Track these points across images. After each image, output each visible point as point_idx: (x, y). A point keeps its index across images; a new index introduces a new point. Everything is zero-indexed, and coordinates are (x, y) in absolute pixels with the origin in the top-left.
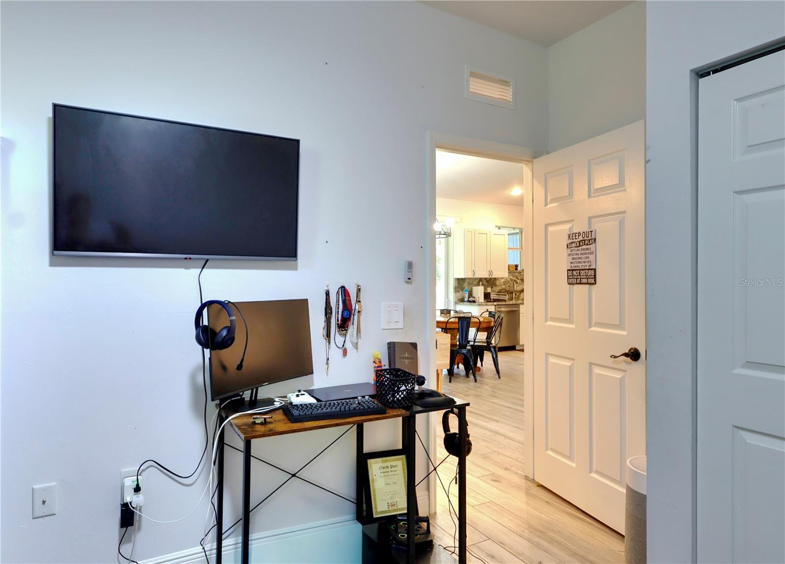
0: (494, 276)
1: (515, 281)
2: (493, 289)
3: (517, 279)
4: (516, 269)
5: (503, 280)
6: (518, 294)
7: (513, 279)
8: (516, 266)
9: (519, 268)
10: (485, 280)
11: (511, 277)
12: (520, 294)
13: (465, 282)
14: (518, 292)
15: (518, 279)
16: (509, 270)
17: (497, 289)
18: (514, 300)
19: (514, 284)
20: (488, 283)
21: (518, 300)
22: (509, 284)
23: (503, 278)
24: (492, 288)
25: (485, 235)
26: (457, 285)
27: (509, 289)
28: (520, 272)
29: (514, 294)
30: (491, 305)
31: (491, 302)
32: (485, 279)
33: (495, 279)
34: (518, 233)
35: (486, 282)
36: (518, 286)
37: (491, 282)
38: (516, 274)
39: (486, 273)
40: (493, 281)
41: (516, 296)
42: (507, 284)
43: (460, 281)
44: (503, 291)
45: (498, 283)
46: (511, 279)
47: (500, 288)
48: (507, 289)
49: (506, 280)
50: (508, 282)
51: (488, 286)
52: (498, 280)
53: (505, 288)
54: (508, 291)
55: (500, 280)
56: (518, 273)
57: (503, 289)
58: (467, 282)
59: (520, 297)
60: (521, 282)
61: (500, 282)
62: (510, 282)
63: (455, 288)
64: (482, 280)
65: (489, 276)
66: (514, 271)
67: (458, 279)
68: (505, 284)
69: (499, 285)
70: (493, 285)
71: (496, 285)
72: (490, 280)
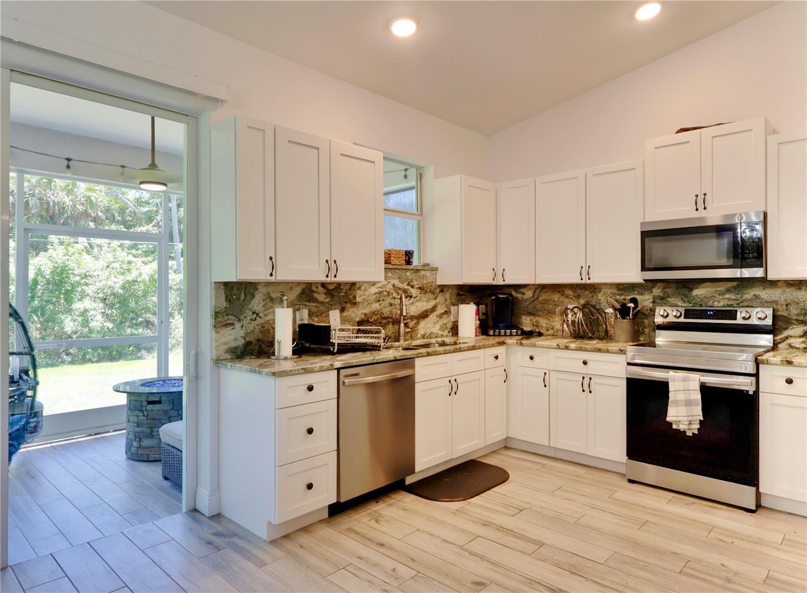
0: (342, 277)
1: (405, 291)
2: (345, 314)
3: (409, 287)
4: (408, 262)
5: (374, 290)
6: (411, 324)
7: (401, 285)
8: (409, 255)
9: (415, 261)
10: (321, 289)
11: (396, 282)
12: (417, 324)
13: (253, 296)
14: (412, 318)
15: (412, 287)
16: (386, 262)
17: (356, 313)
18: (402, 341)
19: (401, 299)
20: (332, 296)
21: (412, 338)
22: (389, 300)
23: (374, 284)
24: (342, 310)
26: (223, 304)
27: (391, 312)
28: (418, 271)
29: (402, 325)
30: (322, 370)
31: (333, 354)
32: (323, 285)
33: (353, 285)
34: (412, 188)
35: (326, 294)
36: (412, 304)
37: (341, 294)
38: (408, 274)
39: (318, 268)
40: (346, 293)
41: (407, 330)
42: (383, 300)
43: (235, 291)
44: (374, 317)
45: (362, 298)
46: (394, 285)
47: (367, 311)
48: (384, 312)
49: (382, 289)
50: (385, 293)
51: (331, 305)
52: (359, 288)
53: (378, 311)
54: (388, 318)
55: (365, 290)
56: (413, 272)
57: (374, 313)
58: (261, 295)
59: (417, 331)
60: (421, 293)
61: (367, 293)
62: (392, 294)
63: (216, 314)
64: (314, 289)
65: (327, 276)
66: (399, 267)
67: (226, 284)
68: (379, 300)
69: (363, 303)
70: (346, 303)
71: (355, 304)
72: (339, 291)
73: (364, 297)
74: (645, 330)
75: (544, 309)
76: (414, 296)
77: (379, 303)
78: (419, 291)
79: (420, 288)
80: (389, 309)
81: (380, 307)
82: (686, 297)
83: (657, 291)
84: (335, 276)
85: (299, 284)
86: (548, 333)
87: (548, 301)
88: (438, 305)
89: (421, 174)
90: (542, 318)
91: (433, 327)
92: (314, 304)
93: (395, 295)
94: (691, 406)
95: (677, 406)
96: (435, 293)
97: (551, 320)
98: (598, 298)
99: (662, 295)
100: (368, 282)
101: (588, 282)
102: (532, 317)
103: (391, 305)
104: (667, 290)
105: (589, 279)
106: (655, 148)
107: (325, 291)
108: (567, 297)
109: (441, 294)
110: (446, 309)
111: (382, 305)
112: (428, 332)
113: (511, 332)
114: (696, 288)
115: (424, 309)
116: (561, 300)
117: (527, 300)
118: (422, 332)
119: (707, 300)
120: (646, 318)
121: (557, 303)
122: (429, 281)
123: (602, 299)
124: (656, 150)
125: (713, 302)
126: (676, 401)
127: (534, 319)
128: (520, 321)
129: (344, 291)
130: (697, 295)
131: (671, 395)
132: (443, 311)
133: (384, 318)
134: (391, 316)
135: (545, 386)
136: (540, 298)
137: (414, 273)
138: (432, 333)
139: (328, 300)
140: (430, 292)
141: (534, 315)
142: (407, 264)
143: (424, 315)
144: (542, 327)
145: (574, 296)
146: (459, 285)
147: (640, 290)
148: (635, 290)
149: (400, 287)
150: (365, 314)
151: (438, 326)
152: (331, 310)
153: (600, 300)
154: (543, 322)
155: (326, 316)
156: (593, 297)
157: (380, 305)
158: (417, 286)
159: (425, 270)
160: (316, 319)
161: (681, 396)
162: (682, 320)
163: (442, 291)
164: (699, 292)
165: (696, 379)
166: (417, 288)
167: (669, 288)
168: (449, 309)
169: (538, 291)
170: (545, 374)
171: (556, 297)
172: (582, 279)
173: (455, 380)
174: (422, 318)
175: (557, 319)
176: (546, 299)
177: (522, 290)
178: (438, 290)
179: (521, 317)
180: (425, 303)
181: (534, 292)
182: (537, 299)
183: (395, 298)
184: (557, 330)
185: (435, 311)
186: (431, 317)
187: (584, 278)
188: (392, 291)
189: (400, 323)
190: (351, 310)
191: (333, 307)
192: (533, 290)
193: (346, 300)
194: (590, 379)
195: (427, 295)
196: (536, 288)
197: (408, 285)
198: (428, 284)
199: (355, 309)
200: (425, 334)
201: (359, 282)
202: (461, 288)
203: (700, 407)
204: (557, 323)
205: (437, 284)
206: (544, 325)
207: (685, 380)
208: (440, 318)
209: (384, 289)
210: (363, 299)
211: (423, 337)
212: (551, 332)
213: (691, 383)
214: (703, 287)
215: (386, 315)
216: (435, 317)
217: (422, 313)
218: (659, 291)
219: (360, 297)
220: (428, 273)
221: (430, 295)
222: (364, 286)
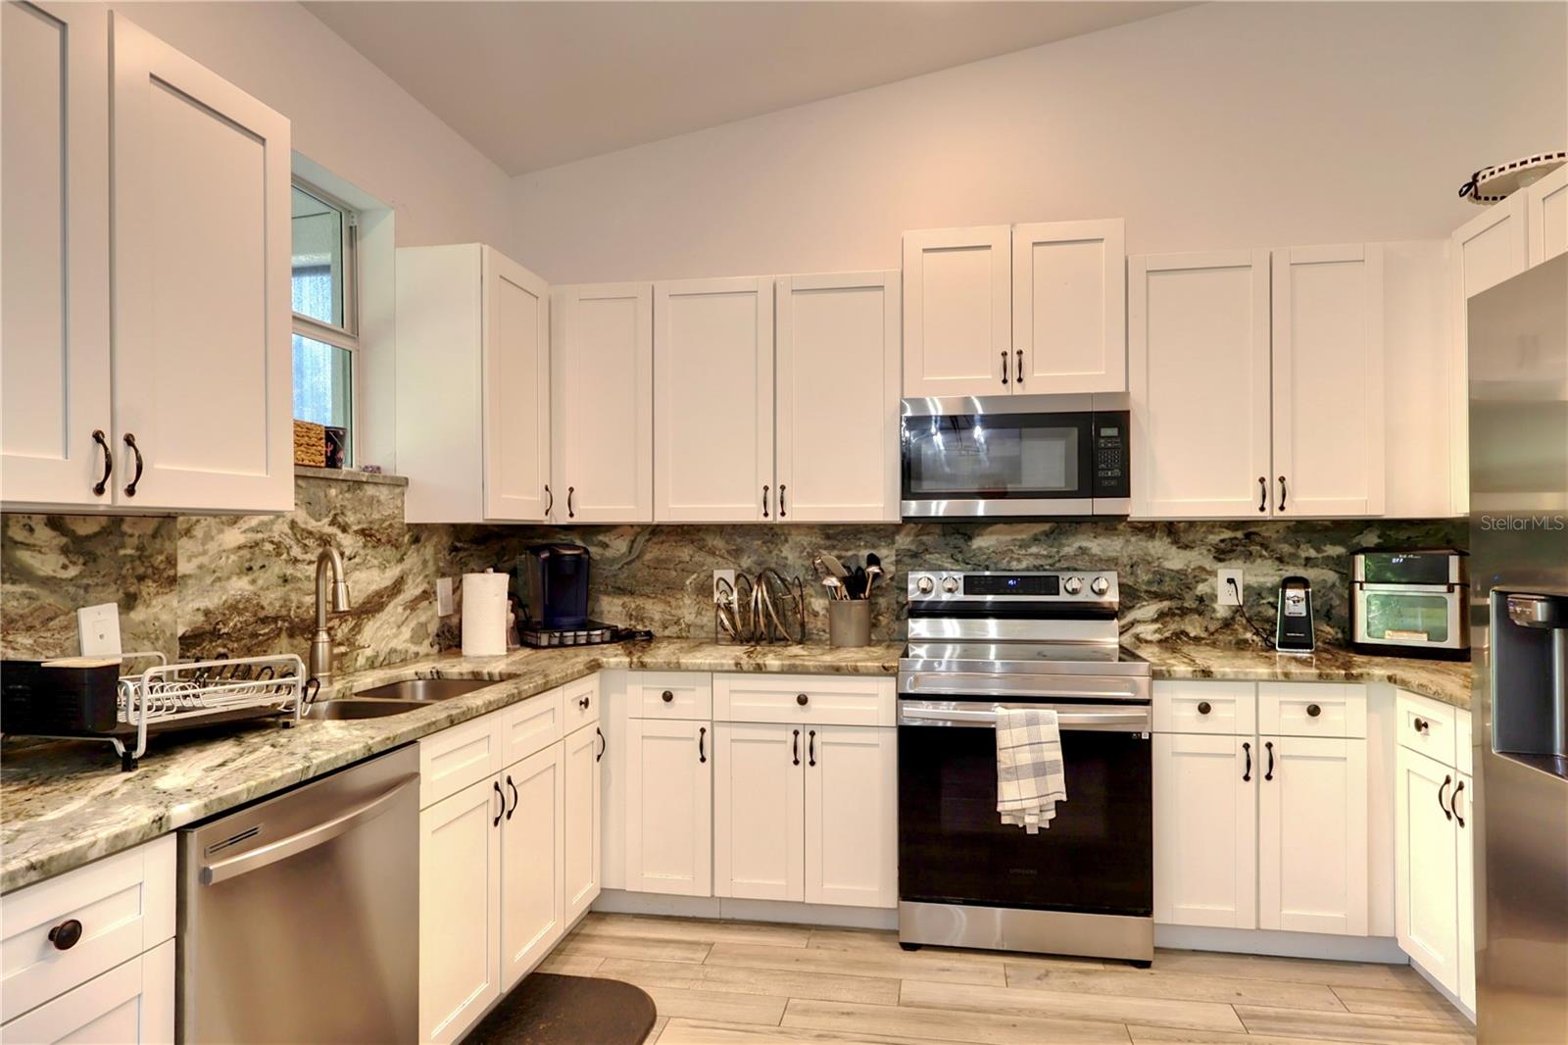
0: (153, 495)
1: (325, 540)
2: (139, 614)
3: (334, 530)
4: (333, 461)
5: (233, 537)
6: (341, 632)
7: (313, 525)
8: (334, 439)
10: (44, 534)
11: (302, 515)
12: (357, 629)
15: (344, 530)
17: (178, 612)
20: (90, 558)
21: (343, 670)
22: (278, 567)
23: (234, 517)
24: (128, 603)
27: (286, 600)
28: (357, 484)
29: (323, 636)
30: (118, 848)
32: (56, 520)
33: (166, 521)
35: (64, 551)
37: (122, 552)
38: (333, 492)
40: (141, 548)
41: (337, 650)
42: (263, 567)
44: (236, 620)
45: (196, 562)
46: (293, 524)
47: (213, 601)
48: (265, 603)
49: (260, 536)
50: (269, 547)
51: (87, 588)
52: (188, 532)
53: (248, 600)
54: (275, 619)
55: (208, 537)
56: (344, 486)
57: (234, 608)
59: (356, 651)
60: (365, 546)
61: (212, 547)
62: (288, 549)
64: (17, 533)
65: (99, 490)
66: (311, 473)
68: (250, 569)
69: (200, 579)
70: (141, 578)
71: (173, 581)
72: (115, 540)
73: (204, 560)
74: (881, 618)
75: (657, 580)
76: (347, 553)
77: (249, 578)
78: (361, 540)
79: (363, 532)
80: (280, 592)
81: (251, 588)
82: (960, 552)
83: (903, 541)
84: (127, 492)
86: (667, 633)
87: (665, 561)
88: (408, 575)
89: (352, 231)
90: (651, 601)
91: (396, 636)
92: (18, 589)
93: (296, 551)
94: (1044, 774)
95: (1018, 779)
96: (401, 546)
97: (673, 603)
98: (783, 555)
99: (913, 547)
100: (215, 514)
101: (780, 519)
102: (626, 599)
103: (286, 581)
104: (924, 538)
105: (783, 514)
106: (925, 250)
107: (62, 540)
108: (712, 552)
109: (413, 547)
110: (425, 586)
111: (260, 582)
112: (384, 648)
113: (589, 635)
114: (978, 535)
115: (374, 587)
116: (697, 558)
117: (614, 560)
118: (369, 652)
119: (999, 557)
120: (882, 595)
121: (689, 567)
122: (386, 514)
123: (790, 557)
124: (925, 254)
125: (1009, 562)
126: (1016, 767)
127: (633, 603)
128: (596, 609)
129: (135, 541)
130: (980, 548)
131: (1001, 756)
132: (418, 591)
133: (264, 621)
134: (284, 612)
135: (703, 760)
136: (648, 556)
137: (348, 489)
138: (393, 651)
139: (73, 572)
140: (389, 542)
141: (632, 593)
142: (327, 466)
143: (371, 607)
144: (652, 619)
145: (728, 552)
146: (454, 525)
147: (868, 538)
148: (860, 539)
149: (309, 528)
150: (207, 613)
151: (406, 632)
152: (85, 604)
153: (786, 558)
154: (655, 610)
155: (66, 628)
156: (770, 552)
157: (253, 582)
158: (355, 528)
159: (376, 484)
160: (25, 640)
161: (1025, 757)
162: (960, 596)
163: (416, 540)
164: (983, 542)
165: (1051, 721)
166: (356, 532)
167: (928, 534)
168: (433, 585)
169: (641, 540)
170: (703, 731)
171: (685, 553)
172: (766, 515)
173: (509, 781)
174: (367, 612)
175: (687, 601)
176: (663, 557)
177: (601, 538)
178: (407, 538)
179: (598, 600)
180: (375, 573)
181: (633, 542)
182: (638, 557)
183: (296, 561)
184: (689, 626)
185: (399, 592)
186: (390, 608)
187: (770, 512)
188: (288, 542)
189: (315, 634)
190: (157, 602)
191: (92, 596)
192: (628, 539)
193: (141, 570)
194: (812, 734)
195: (381, 549)
196: (638, 534)
197: (332, 523)
198: (384, 521)
199: (172, 599)
201: (187, 513)
202: (457, 530)
203: (1062, 776)
204: (687, 609)
205: (406, 521)
206: (657, 617)
207: (1032, 722)
208: (413, 609)
209: (266, 536)
210: (200, 567)
211: (371, 664)
212: (672, 630)
213: (1043, 728)
214: (991, 533)
215: (270, 611)
216: (400, 609)
217: (368, 601)
218: (909, 539)
219: (189, 560)
220: (383, 493)
221: (389, 552)
222: (204, 523)
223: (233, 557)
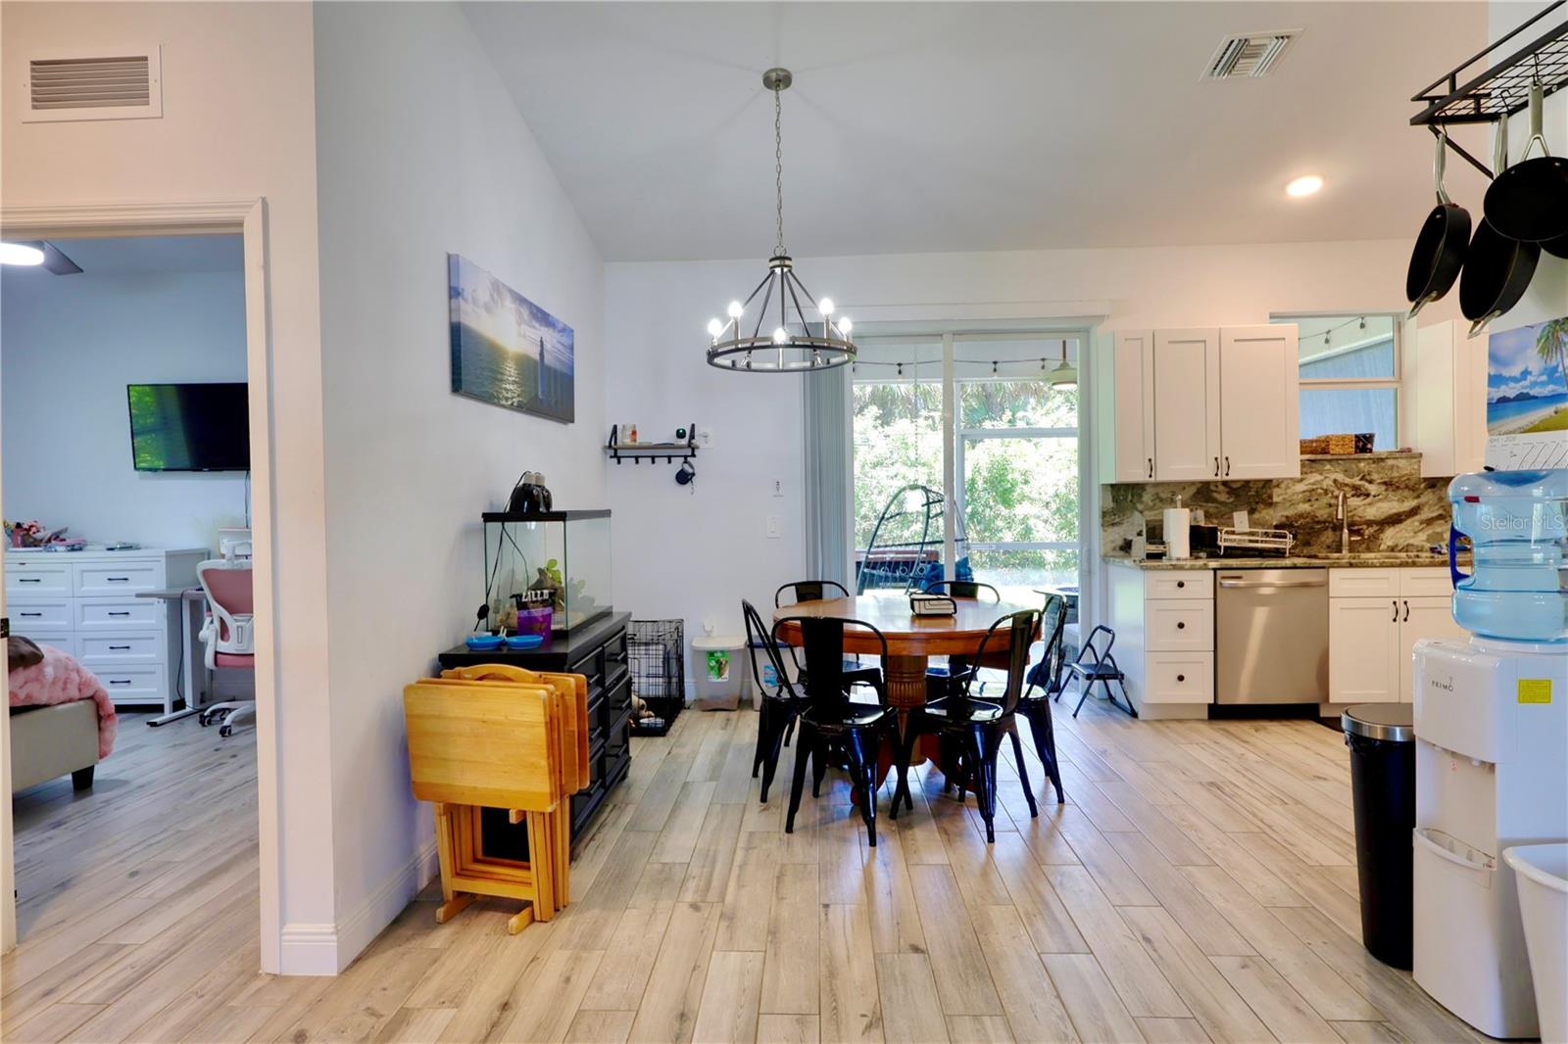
1: (1355, 488)
2: (1256, 516)
3: (1363, 483)
4: (1363, 450)
5: (1300, 488)
6: (1367, 531)
7: (1348, 480)
8: (1364, 439)
9: (1378, 447)
10: (1221, 488)
11: (1340, 477)
12: (1381, 531)
14: (1370, 523)
15: (1370, 482)
17: (1275, 516)
18: (1345, 552)
19: (1348, 498)
20: (1237, 496)
21: (1370, 550)
22: (1326, 500)
24: (1252, 512)
25: (1203, 344)
26: (1110, 504)
27: (1330, 515)
28: (1382, 460)
29: (1346, 532)
33: (1267, 482)
35: (1228, 493)
36: (1369, 504)
37: (1250, 494)
38: (1362, 465)
39: (1204, 466)
40: (1257, 492)
41: (1357, 539)
42: (1317, 500)
43: (1122, 492)
44: (1301, 521)
45: (1281, 498)
46: (1335, 481)
47: (1290, 512)
48: (1318, 515)
49: (1315, 487)
50: (1321, 491)
51: (1236, 506)
52: (1278, 486)
53: (1309, 513)
54: (1324, 522)
55: (1287, 487)
56: (1371, 461)
57: (1301, 516)
58: (1149, 495)
59: (1379, 542)
60: (1386, 490)
61: (1290, 491)
62: (1331, 492)
63: (1104, 514)
64: (1213, 488)
65: (1218, 475)
66: (1344, 457)
67: (1112, 486)
68: (1310, 500)
69: (1283, 504)
70: (1257, 503)
71: (1271, 504)
72: (1247, 489)
73: (1285, 496)
76: (1373, 493)
77: (1310, 503)
78: (1384, 487)
79: (1385, 483)
80: (1328, 510)
81: (1311, 508)
84: (1227, 474)
85: (1193, 483)
88: (1424, 505)
89: (1399, 323)
91: (1413, 537)
92: (1213, 505)
93: (1336, 493)
96: (1418, 489)
100: (1291, 479)
103: (1331, 506)
107: (1227, 490)
109: (1429, 490)
111: (1315, 506)
112: (1403, 543)
115: (1394, 511)
118: (1390, 543)
122: (1405, 473)
129: (1255, 490)
132: (1434, 514)
133: (1318, 522)
134: (1330, 519)
137: (1374, 462)
139: (1231, 500)
140: (1407, 487)
142: (1359, 453)
143: (1393, 520)
149: (1346, 482)
150: (1287, 517)
151: (1423, 536)
152: (1236, 511)
155: (1229, 518)
157: (1312, 506)
158: (1379, 481)
159: (1398, 458)
160: (1215, 521)
163: (1431, 486)
166: (1379, 483)
168: (1448, 511)
173: (1404, 603)
174: (1389, 523)
178: (1423, 486)
180: (1395, 504)
185: (1416, 514)
186: (1408, 522)
188: (1331, 488)
189: (1342, 530)
190: (1264, 512)
191: (1238, 508)
193: (1257, 500)
195: (1400, 492)
197: (1361, 479)
198: (1403, 477)
199: (1271, 511)
200: (1397, 546)
201: (1278, 480)
205: (1422, 476)
208: (1428, 524)
209: (1319, 486)
210: (1284, 499)
211: (1392, 549)
215: (1321, 519)
216: (1417, 524)
217: (1390, 518)
219: (1279, 496)
220: (1403, 463)
221: (1407, 493)
222: (1285, 483)
223: (1300, 496)
